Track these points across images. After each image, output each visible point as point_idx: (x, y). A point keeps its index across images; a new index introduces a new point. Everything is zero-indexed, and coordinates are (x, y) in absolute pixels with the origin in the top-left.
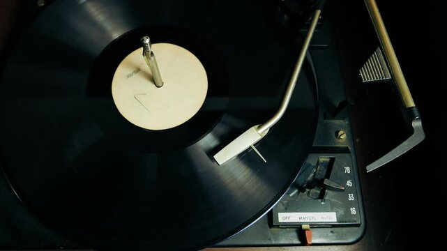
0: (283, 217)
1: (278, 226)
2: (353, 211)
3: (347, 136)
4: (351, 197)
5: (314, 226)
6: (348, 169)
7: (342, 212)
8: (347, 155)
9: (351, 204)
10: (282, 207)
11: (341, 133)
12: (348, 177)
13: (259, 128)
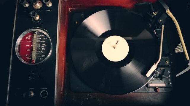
0: (151, 85)
1: (149, 87)
2: (170, 83)
3: (169, 62)
4: (170, 80)
5: (159, 87)
6: (169, 72)
7: (167, 84)
8: (169, 68)
9: (170, 82)
10: (150, 82)
11: (167, 61)
12: (169, 74)
13: (155, 64)
